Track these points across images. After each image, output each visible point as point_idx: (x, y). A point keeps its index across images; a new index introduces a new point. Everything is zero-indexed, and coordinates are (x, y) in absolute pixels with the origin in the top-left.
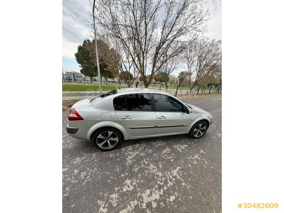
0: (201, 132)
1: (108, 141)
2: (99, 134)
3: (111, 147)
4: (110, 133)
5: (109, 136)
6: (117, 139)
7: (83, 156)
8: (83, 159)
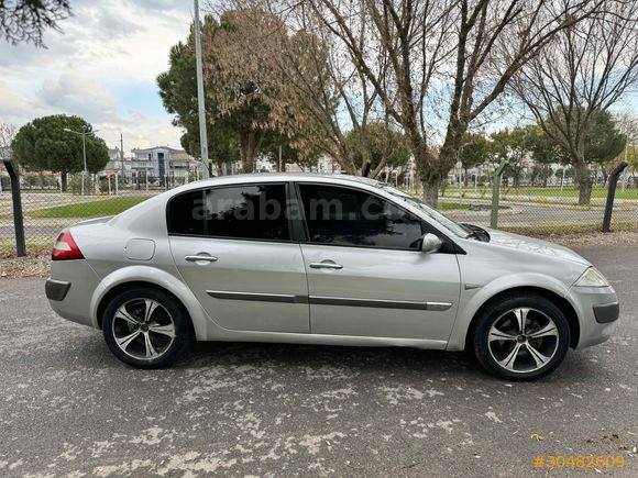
0: (535, 353)
1: (146, 334)
2: (120, 306)
3: (152, 354)
4: (151, 306)
5: (148, 317)
6: (169, 330)
7: (75, 369)
8: (71, 374)
